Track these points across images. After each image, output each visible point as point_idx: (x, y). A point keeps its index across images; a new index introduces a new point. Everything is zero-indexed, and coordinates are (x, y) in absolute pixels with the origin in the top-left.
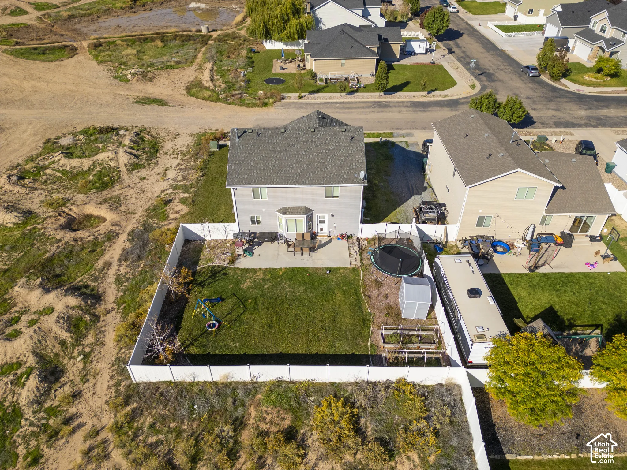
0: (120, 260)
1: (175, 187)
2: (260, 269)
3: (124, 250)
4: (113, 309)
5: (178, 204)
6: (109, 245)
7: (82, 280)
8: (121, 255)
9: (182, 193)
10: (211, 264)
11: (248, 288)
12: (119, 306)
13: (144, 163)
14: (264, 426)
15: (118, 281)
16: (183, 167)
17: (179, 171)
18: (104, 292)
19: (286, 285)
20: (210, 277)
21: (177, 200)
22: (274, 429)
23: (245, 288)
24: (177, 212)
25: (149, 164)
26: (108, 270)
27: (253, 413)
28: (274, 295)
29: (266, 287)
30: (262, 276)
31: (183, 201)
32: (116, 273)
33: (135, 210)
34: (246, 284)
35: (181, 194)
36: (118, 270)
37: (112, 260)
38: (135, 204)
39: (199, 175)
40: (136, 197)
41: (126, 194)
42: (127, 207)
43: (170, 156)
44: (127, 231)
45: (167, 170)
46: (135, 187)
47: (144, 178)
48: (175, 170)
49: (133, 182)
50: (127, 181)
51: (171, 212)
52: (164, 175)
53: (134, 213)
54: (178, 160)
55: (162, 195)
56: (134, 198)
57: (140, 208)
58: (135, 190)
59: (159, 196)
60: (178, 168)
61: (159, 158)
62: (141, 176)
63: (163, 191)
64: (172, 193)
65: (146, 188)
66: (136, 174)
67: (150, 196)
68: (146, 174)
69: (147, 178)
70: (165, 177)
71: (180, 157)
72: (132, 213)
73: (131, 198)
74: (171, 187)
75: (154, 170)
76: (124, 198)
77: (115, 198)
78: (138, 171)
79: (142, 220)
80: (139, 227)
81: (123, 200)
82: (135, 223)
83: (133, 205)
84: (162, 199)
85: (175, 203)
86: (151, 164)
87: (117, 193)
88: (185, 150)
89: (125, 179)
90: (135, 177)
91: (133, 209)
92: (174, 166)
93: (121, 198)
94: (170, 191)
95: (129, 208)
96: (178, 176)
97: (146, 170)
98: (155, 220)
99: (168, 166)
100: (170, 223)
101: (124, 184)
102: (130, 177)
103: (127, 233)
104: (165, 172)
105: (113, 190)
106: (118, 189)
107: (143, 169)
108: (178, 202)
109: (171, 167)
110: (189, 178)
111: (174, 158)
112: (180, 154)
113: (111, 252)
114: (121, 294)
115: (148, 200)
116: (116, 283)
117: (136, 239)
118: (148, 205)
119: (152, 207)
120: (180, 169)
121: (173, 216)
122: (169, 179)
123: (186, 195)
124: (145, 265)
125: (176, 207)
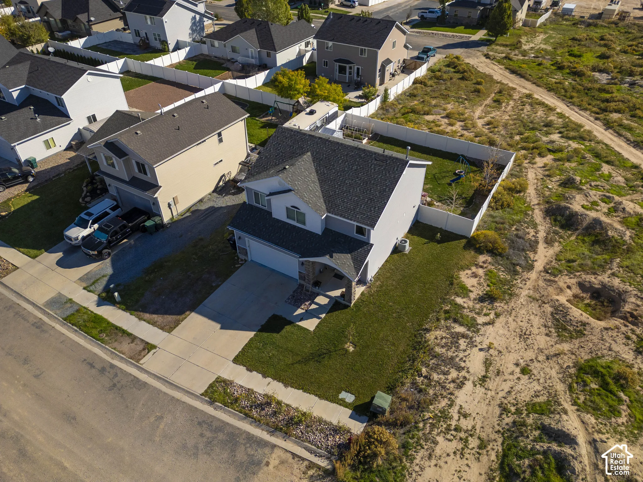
0: (537, 242)
1: (472, 325)
3: (535, 252)
5: (472, 289)
6: (553, 264)
7: (571, 235)
8: (537, 248)
9: (464, 308)
12: (530, 207)
13: (528, 415)
15: (534, 224)
16: (454, 374)
17: (463, 364)
18: (544, 218)
21: (472, 296)
25: (518, 412)
26: (546, 237)
31: (465, 291)
32: (538, 231)
35: (466, 305)
36: (536, 233)
37: (545, 246)
38: (531, 313)
39: (431, 336)
40: (532, 326)
41: (548, 339)
42: (542, 310)
43: (474, 427)
44: (534, 272)
45: (484, 379)
46: (536, 351)
47: (524, 371)
48: (468, 372)
49: (543, 366)
50: (553, 373)
51: (482, 280)
52: (487, 363)
53: (529, 297)
54: (458, 402)
55: (492, 316)
56: (535, 326)
57: (524, 303)
58: (535, 343)
59: (497, 315)
60: (463, 373)
61: (497, 428)
62: (530, 379)
63: (491, 323)
64: (478, 314)
65: (518, 341)
66: (540, 388)
67: (511, 319)
68: (522, 382)
69: (518, 370)
70: (487, 359)
71: (454, 412)
72: (534, 299)
73: (539, 328)
74: (479, 327)
75: (506, 390)
76: (550, 332)
77: (565, 337)
78: (537, 396)
79: (519, 281)
80: (520, 270)
81: (551, 327)
82: (527, 280)
83: (534, 312)
84: (493, 307)
85: (476, 293)
86: (513, 409)
87: (566, 347)
88: (440, 439)
89: (558, 380)
90: (542, 381)
91: (533, 304)
92: (469, 385)
93: (556, 334)
94: (481, 320)
95: (538, 309)
96: (465, 351)
97: (523, 395)
98: (502, 276)
99: (480, 390)
100: (484, 262)
101: (557, 367)
102: (551, 384)
103: (535, 269)
104: (487, 371)
105: (573, 357)
106: (566, 357)
107: (527, 399)
108: (471, 291)
109: (475, 386)
110: (448, 336)
111: (465, 416)
112: (454, 423)
113: (548, 255)
114: (529, 213)
115: (514, 314)
116: (536, 224)
117: (524, 258)
118: (512, 304)
119: (507, 298)
120: (459, 368)
121: (479, 272)
122: (481, 350)
123: (459, 300)
124: (510, 228)
125: (475, 284)
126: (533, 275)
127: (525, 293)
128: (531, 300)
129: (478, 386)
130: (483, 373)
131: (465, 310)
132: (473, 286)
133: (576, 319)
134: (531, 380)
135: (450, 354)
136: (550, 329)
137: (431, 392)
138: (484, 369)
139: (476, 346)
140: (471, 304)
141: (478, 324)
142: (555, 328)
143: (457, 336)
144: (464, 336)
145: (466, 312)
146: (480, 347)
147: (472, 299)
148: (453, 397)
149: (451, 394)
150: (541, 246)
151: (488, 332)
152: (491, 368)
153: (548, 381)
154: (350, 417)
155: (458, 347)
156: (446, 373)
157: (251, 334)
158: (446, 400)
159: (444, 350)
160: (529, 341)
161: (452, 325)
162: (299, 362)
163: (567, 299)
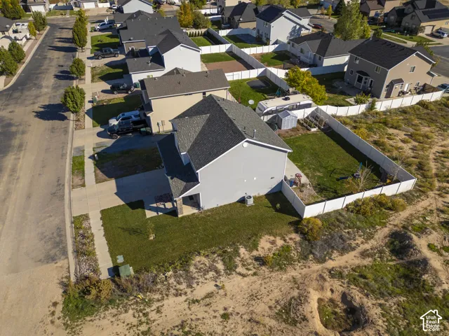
0: (354, 249)
3: (342, 255)
5: (259, 248)
6: (345, 270)
7: (392, 260)
8: (348, 253)
9: (239, 256)
10: (316, 194)
11: (320, 172)
12: (385, 223)
15: (370, 237)
16: (183, 286)
17: (195, 285)
19: (306, 160)
20: (326, 190)
21: (255, 253)
23: (322, 174)
24: (273, 243)
25: (187, 333)
26: (368, 250)
28: (317, 163)
29: (314, 167)
30: (308, 170)
31: (255, 247)
34: (319, 174)
35: (242, 256)
36: (362, 243)
37: (357, 255)
38: (279, 288)
40: (268, 295)
41: (268, 310)
42: (289, 291)
43: (154, 320)
44: (320, 266)
45: (194, 301)
46: (248, 311)
47: (225, 316)
48: (192, 291)
49: (240, 322)
50: (241, 331)
51: (274, 248)
52: (209, 295)
53: (294, 278)
54: (165, 302)
55: (251, 272)
56: (270, 297)
57: (283, 279)
58: (255, 306)
59: (255, 274)
60: (189, 291)
61: (165, 331)
62: (221, 322)
63: (244, 276)
64: (244, 265)
65: (246, 297)
66: (219, 332)
67: (259, 282)
68: (214, 320)
69: (222, 312)
70: (212, 293)
71: (156, 305)
72: (294, 281)
73: (271, 300)
74: (234, 273)
75: (199, 317)
76: (275, 307)
77: (281, 317)
79: (300, 264)
80: (311, 259)
81: (280, 305)
82: (307, 267)
83: (282, 289)
84: (258, 268)
85: (260, 252)
86: (187, 329)
87: (272, 323)
88: (131, 311)
90: (227, 329)
91: (289, 284)
92: (183, 298)
93: (277, 311)
94: (240, 269)
95: (288, 289)
96: (206, 279)
97: (204, 327)
98: (292, 254)
99: (186, 305)
100: (291, 239)
101: (248, 330)
103: (324, 264)
104: (203, 299)
105: (268, 333)
107: (203, 331)
108: (257, 250)
109: (185, 301)
110: (208, 265)
111: (158, 312)
112: (148, 310)
113: (351, 262)
114: (378, 227)
115: (266, 281)
116: (373, 237)
117: (325, 253)
118: (273, 274)
119: (276, 269)
120: (190, 286)
121: (280, 242)
122: (216, 286)
123: (242, 251)
124: (345, 229)
125: (266, 248)
126: (317, 267)
127: (294, 273)
128: (292, 281)
129: (187, 302)
130: (199, 299)
131: (238, 258)
132: (263, 248)
133: (303, 312)
134: (221, 324)
135: (196, 275)
136: (278, 306)
137: (159, 286)
138: (203, 297)
139: (216, 282)
140: (247, 256)
141: (234, 271)
142: (282, 308)
143: (213, 268)
144: (217, 272)
145: (237, 260)
146: (218, 284)
147: (252, 255)
148: (166, 297)
149: (167, 295)
150: (353, 254)
151: (235, 279)
152: (207, 299)
154: (108, 269)
155: (205, 274)
156: (179, 283)
157: (122, 203)
158: (161, 296)
159: (195, 271)
160: (253, 302)
161: (219, 261)
162: (123, 229)
163: (322, 297)
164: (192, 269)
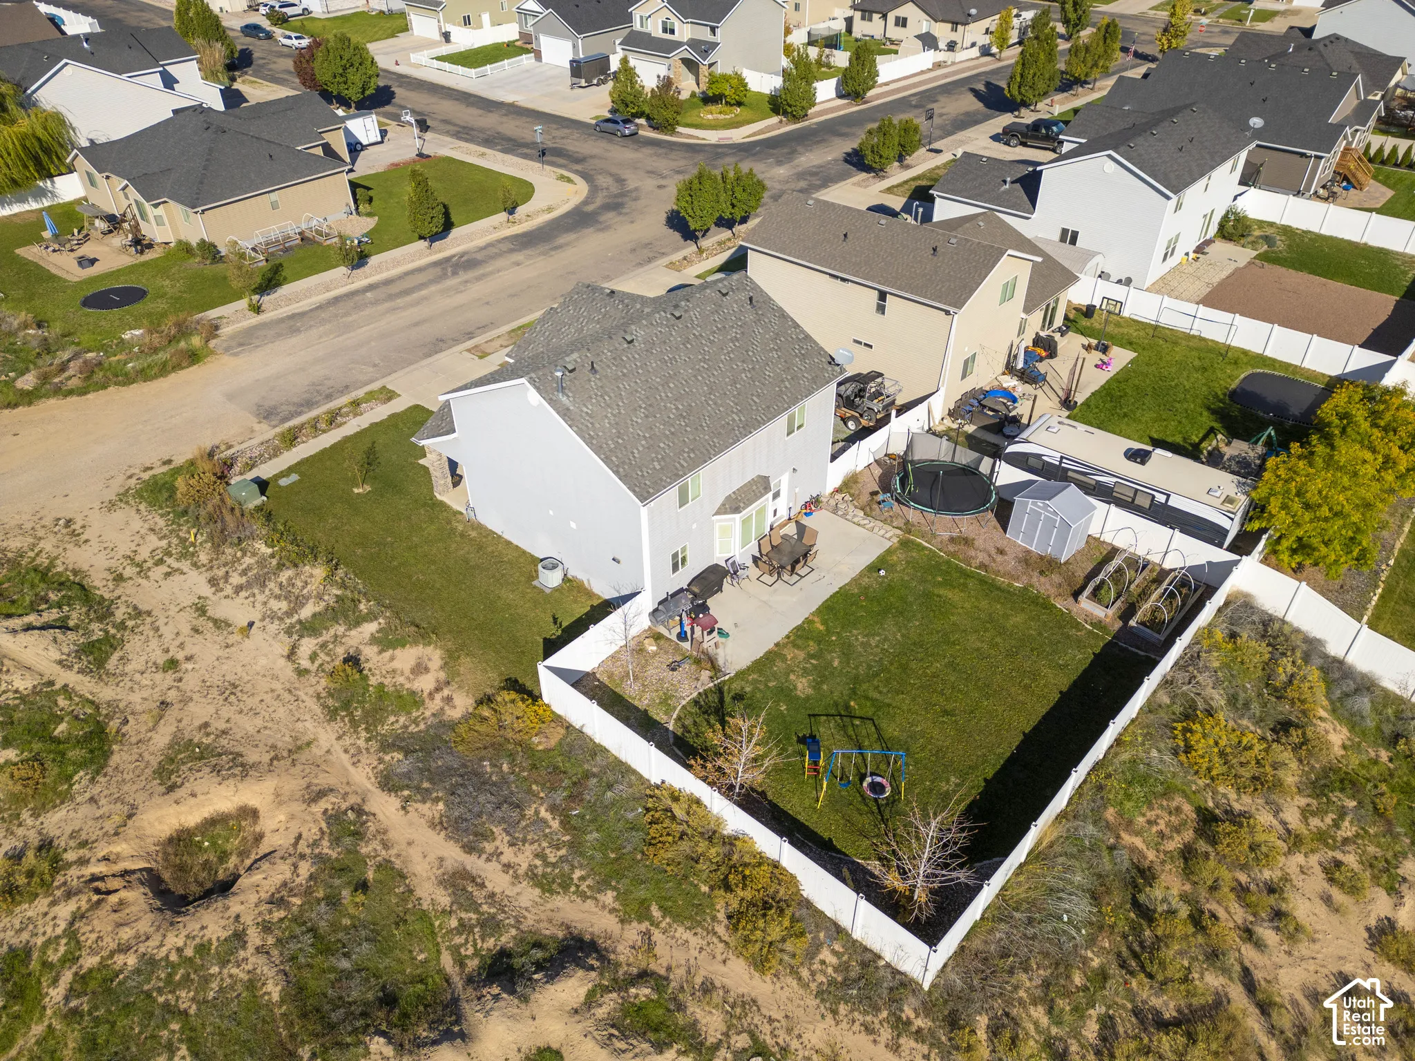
0: (471, 849)
1: (306, 630)
2: (777, 645)
3: (437, 825)
4: (647, 935)
5: (388, 654)
6: (376, 844)
8: (450, 837)
9: (349, 629)
10: (684, 702)
11: (816, 686)
12: (644, 915)
13: (107, 632)
14: (1174, 844)
15: (550, 883)
17: (244, 594)
18: (568, 927)
19: (857, 637)
20: (722, 722)
21: (369, 649)
22: (1189, 835)
23: (810, 691)
25: (122, 626)
26: (483, 886)
27: (1138, 842)
28: (870, 667)
29: (836, 663)
30: (801, 655)
31: (385, 641)
32: (516, 876)
33: (296, 739)
34: (802, 686)
35: (354, 632)
36: (507, 867)
37: (450, 862)
38: (269, 725)
39: (319, 572)
40: (241, 712)
41: (197, 723)
42: (261, 745)
43: (147, 577)
44: (369, 786)
45: (201, 610)
46: (189, 694)
47: (173, 664)
48: (226, 597)
49: (157, 690)
50: (136, 698)
51: (401, 680)
52: (220, 624)
53: (309, 744)
54: (193, 574)
55: (305, 663)
56: (238, 716)
57: (299, 725)
58: (204, 700)
59: (301, 672)
60: (229, 590)
61: (123, 598)
62: (155, 663)
63: (291, 655)
64: (323, 646)
65: (227, 678)
66: (129, 668)
67: (277, 686)
68: (159, 652)
69: (180, 656)
70: (230, 625)
71: (185, 565)
72: (300, 748)
73: (228, 721)
74: (295, 637)
75: (163, 629)
76: (208, 735)
77: (180, 752)
78: (121, 658)
79: (361, 743)
80: (387, 758)
81: (214, 741)
82: (355, 759)
83: (267, 732)
84: (323, 671)
85: (375, 659)
86: (130, 623)
87: (162, 739)
88: (164, 543)
89: (119, 697)
90: (137, 677)
91: (287, 739)
92: (207, 591)
93: (196, 740)
94: (308, 645)
95: (270, 742)
96: (265, 603)
97: (139, 644)
98: (392, 719)
99: (188, 600)
100: (449, 700)
101: (139, 708)
102: (121, 684)
103: (378, 791)
104: (209, 618)
105: (134, 740)
106: (143, 729)
107: (127, 646)
108: (380, 652)
109: (199, 598)
110: (305, 591)
111: (168, 575)
112: (169, 561)
113: (414, 853)
114: (609, 897)
115: (287, 696)
116: (552, 892)
117: (426, 785)
118: (312, 704)
119: (330, 702)
120: (239, 589)
121: (425, 683)
122: (251, 624)
123: (370, 628)
124: (553, 809)
125: (396, 664)
126: (363, 777)
127: (325, 738)
128: (299, 743)
129: (197, 601)
130: (210, 613)
132: (392, 659)
133: (192, 779)
134: (150, 664)
135: (271, 585)
136: (212, 736)
137: (229, 550)
138: (216, 616)
139: (262, 620)
140: (353, 642)
141: (301, 636)
142: (208, 746)
143: (299, 601)
144: (291, 612)
145: (341, 629)
146: (257, 625)
147: (361, 647)
148: (204, 569)
149: (209, 569)
152: (211, 625)
153: (129, 684)
154: (257, 476)
155: (277, 597)
158: (206, 562)
159: (283, 579)
161: (323, 604)
163: (261, 814)
164: (285, 575)
